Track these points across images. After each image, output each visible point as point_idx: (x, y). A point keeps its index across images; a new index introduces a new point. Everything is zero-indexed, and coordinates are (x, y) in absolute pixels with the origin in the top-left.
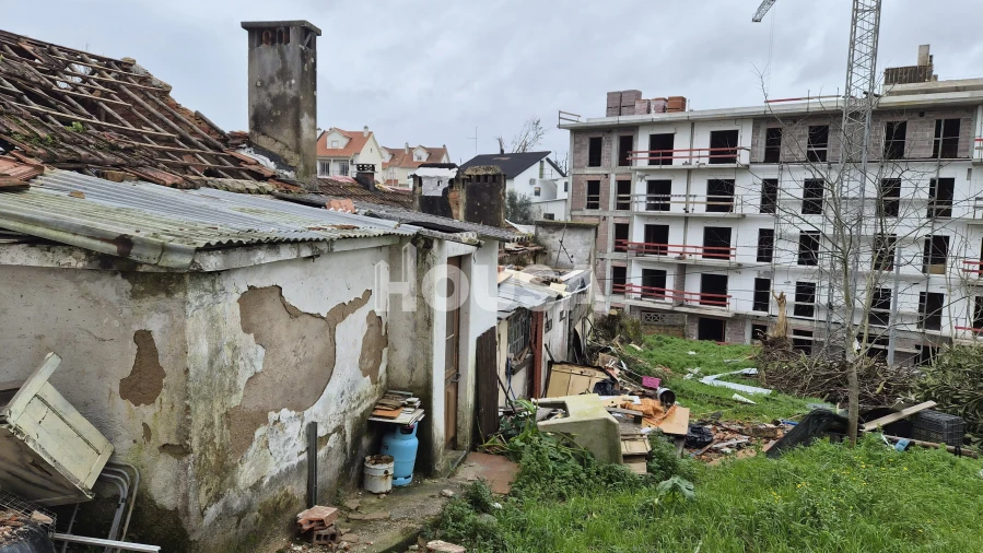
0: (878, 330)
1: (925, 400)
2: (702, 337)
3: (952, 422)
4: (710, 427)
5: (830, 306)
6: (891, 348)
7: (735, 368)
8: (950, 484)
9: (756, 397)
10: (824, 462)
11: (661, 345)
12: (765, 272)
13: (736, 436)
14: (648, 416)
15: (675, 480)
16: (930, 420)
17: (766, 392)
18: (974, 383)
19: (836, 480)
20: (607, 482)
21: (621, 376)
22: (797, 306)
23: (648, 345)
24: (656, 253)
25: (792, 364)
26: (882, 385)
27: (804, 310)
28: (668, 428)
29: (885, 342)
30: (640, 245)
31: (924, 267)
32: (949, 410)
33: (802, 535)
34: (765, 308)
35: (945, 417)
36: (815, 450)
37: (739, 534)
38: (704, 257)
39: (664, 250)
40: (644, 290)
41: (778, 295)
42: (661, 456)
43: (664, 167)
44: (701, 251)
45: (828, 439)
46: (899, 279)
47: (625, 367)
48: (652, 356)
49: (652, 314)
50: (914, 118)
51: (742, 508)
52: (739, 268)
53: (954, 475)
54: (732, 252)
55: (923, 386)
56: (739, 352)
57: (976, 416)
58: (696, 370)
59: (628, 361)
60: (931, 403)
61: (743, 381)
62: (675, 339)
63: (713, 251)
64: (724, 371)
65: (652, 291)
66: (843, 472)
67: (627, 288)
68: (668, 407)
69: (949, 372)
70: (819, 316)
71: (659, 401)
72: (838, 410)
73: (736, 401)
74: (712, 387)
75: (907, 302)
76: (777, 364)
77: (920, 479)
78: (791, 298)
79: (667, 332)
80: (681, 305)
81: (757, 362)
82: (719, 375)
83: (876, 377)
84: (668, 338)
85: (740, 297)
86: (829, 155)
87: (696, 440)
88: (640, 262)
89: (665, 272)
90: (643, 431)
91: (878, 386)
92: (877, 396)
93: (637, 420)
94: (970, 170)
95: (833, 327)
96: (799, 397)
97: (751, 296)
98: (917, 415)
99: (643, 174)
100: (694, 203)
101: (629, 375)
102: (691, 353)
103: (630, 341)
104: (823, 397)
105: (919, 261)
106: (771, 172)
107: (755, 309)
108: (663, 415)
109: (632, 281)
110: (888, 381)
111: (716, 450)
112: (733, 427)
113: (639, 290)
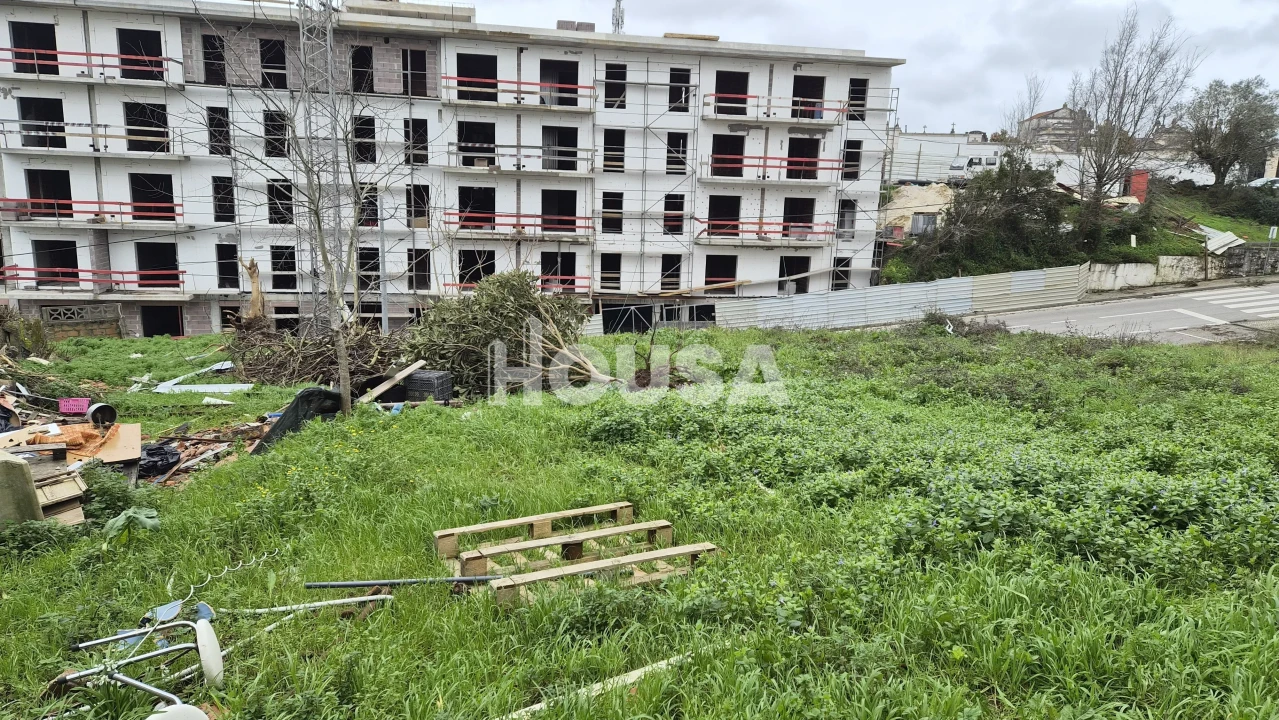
0: (369, 297)
1: (416, 360)
2: (149, 332)
3: (441, 377)
4: (175, 444)
5: (315, 273)
6: (384, 315)
7: (202, 364)
8: (439, 433)
9: (235, 395)
10: (316, 443)
11: (84, 352)
12: (228, 235)
13: (212, 446)
14: (76, 446)
15: (130, 512)
16: (422, 380)
17: (247, 387)
18: (457, 335)
19: (329, 458)
20: (21, 549)
21: (22, 406)
22: (275, 277)
23: (60, 356)
24: (54, 215)
25: (276, 348)
26: (376, 354)
27: (284, 282)
28: (110, 455)
29: (377, 308)
30: (20, 203)
31: (408, 221)
32: (438, 367)
33: (296, 522)
34: (235, 284)
35: (435, 374)
36: (306, 433)
37: (223, 545)
38: (135, 218)
39: (66, 210)
40: (40, 274)
41: (248, 264)
42: (103, 492)
43: (43, 77)
44: (129, 209)
45: (319, 418)
46: (384, 235)
47: (24, 391)
48: (71, 370)
49: (61, 310)
50: (379, 44)
51: (224, 516)
52: (191, 231)
53: (440, 423)
54: (178, 210)
55: (413, 347)
56: (206, 345)
57: (462, 368)
58: (146, 378)
59: (29, 382)
60: (422, 363)
61: (215, 380)
62: (106, 341)
63: (149, 209)
64: (187, 372)
65: (56, 274)
66: (336, 446)
67: (8, 273)
68: (107, 428)
69: (435, 328)
70: (304, 286)
71: (92, 423)
72: (331, 388)
73: (208, 406)
74: (172, 396)
75: (395, 262)
76: (256, 351)
77: (412, 435)
78: (266, 266)
79: (91, 333)
80: (110, 291)
81: (231, 352)
82: (181, 379)
83: (370, 346)
84: (95, 341)
85: (198, 272)
86: (290, 80)
87: (157, 464)
88: (25, 230)
89: (73, 244)
90: (70, 469)
91: (372, 356)
92: (373, 367)
93: (59, 456)
94: (440, 111)
95: (321, 297)
96: (288, 385)
97: (213, 269)
98: (409, 378)
99: (7, 86)
100: (106, 137)
101: (35, 402)
102: (134, 356)
103: (27, 353)
104: (316, 380)
105: (403, 213)
106: (217, 97)
107: (221, 286)
108: (99, 441)
109: (16, 261)
110: (383, 348)
111: (186, 470)
112: (207, 437)
113: (32, 274)
